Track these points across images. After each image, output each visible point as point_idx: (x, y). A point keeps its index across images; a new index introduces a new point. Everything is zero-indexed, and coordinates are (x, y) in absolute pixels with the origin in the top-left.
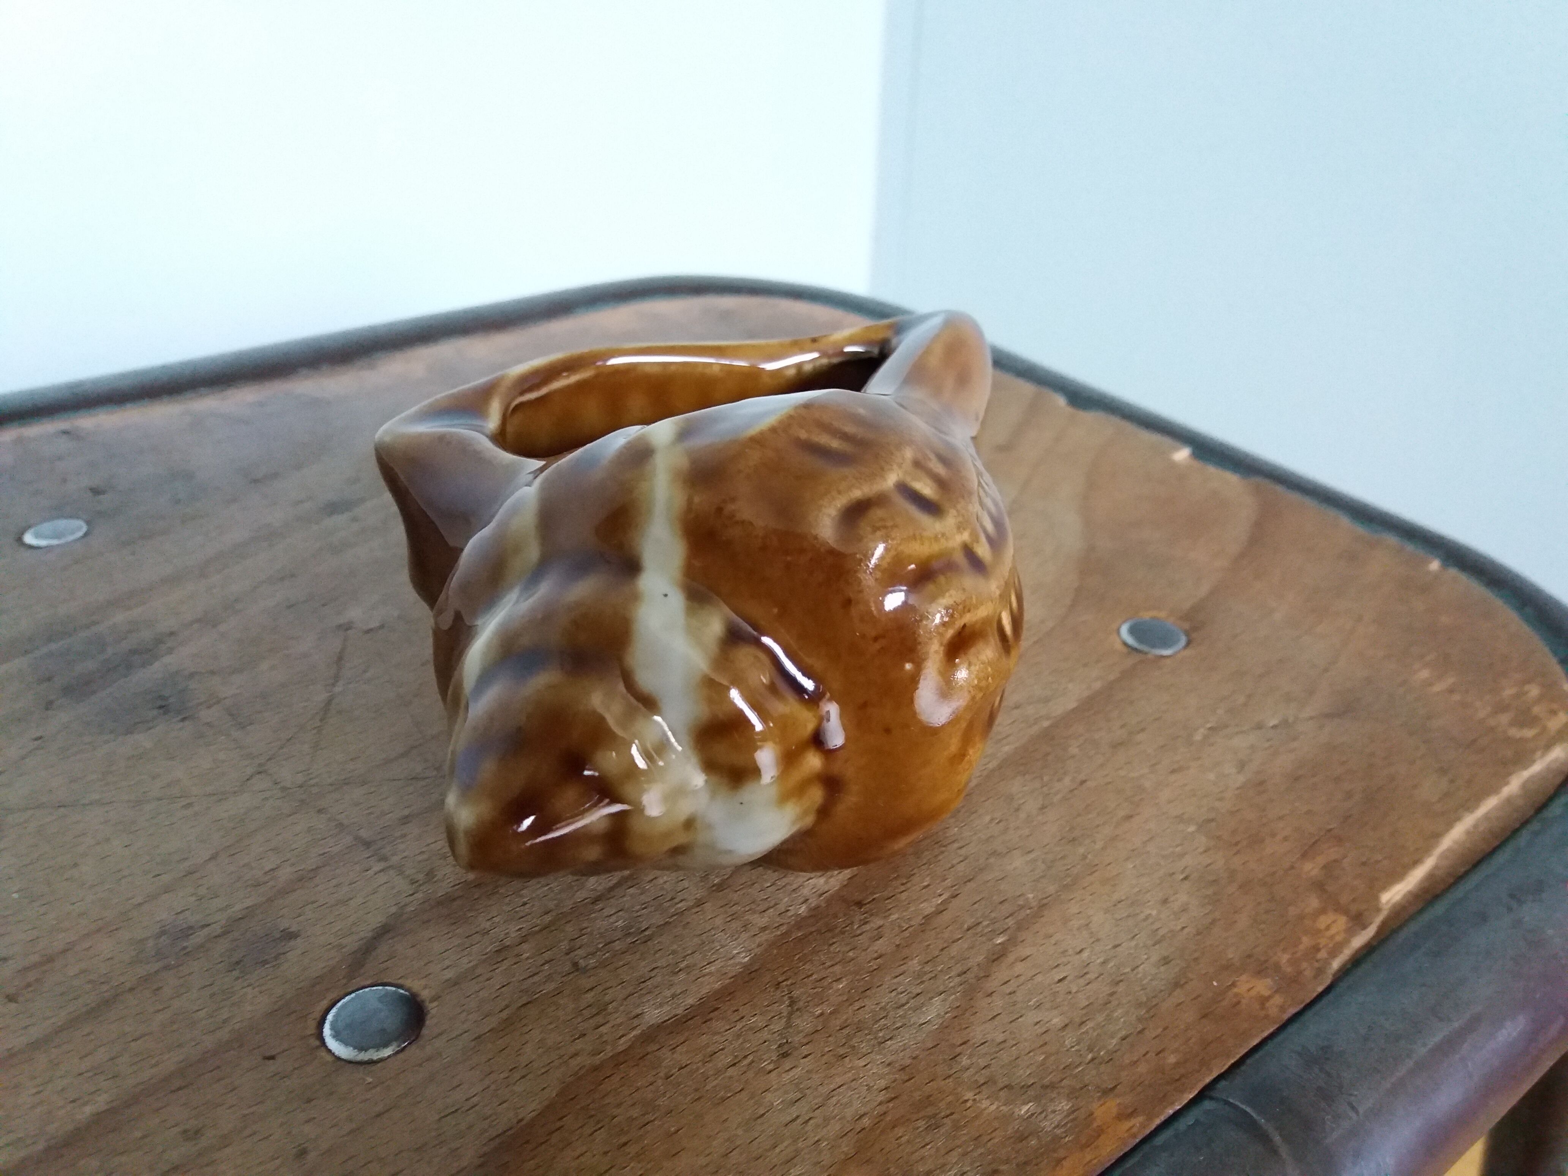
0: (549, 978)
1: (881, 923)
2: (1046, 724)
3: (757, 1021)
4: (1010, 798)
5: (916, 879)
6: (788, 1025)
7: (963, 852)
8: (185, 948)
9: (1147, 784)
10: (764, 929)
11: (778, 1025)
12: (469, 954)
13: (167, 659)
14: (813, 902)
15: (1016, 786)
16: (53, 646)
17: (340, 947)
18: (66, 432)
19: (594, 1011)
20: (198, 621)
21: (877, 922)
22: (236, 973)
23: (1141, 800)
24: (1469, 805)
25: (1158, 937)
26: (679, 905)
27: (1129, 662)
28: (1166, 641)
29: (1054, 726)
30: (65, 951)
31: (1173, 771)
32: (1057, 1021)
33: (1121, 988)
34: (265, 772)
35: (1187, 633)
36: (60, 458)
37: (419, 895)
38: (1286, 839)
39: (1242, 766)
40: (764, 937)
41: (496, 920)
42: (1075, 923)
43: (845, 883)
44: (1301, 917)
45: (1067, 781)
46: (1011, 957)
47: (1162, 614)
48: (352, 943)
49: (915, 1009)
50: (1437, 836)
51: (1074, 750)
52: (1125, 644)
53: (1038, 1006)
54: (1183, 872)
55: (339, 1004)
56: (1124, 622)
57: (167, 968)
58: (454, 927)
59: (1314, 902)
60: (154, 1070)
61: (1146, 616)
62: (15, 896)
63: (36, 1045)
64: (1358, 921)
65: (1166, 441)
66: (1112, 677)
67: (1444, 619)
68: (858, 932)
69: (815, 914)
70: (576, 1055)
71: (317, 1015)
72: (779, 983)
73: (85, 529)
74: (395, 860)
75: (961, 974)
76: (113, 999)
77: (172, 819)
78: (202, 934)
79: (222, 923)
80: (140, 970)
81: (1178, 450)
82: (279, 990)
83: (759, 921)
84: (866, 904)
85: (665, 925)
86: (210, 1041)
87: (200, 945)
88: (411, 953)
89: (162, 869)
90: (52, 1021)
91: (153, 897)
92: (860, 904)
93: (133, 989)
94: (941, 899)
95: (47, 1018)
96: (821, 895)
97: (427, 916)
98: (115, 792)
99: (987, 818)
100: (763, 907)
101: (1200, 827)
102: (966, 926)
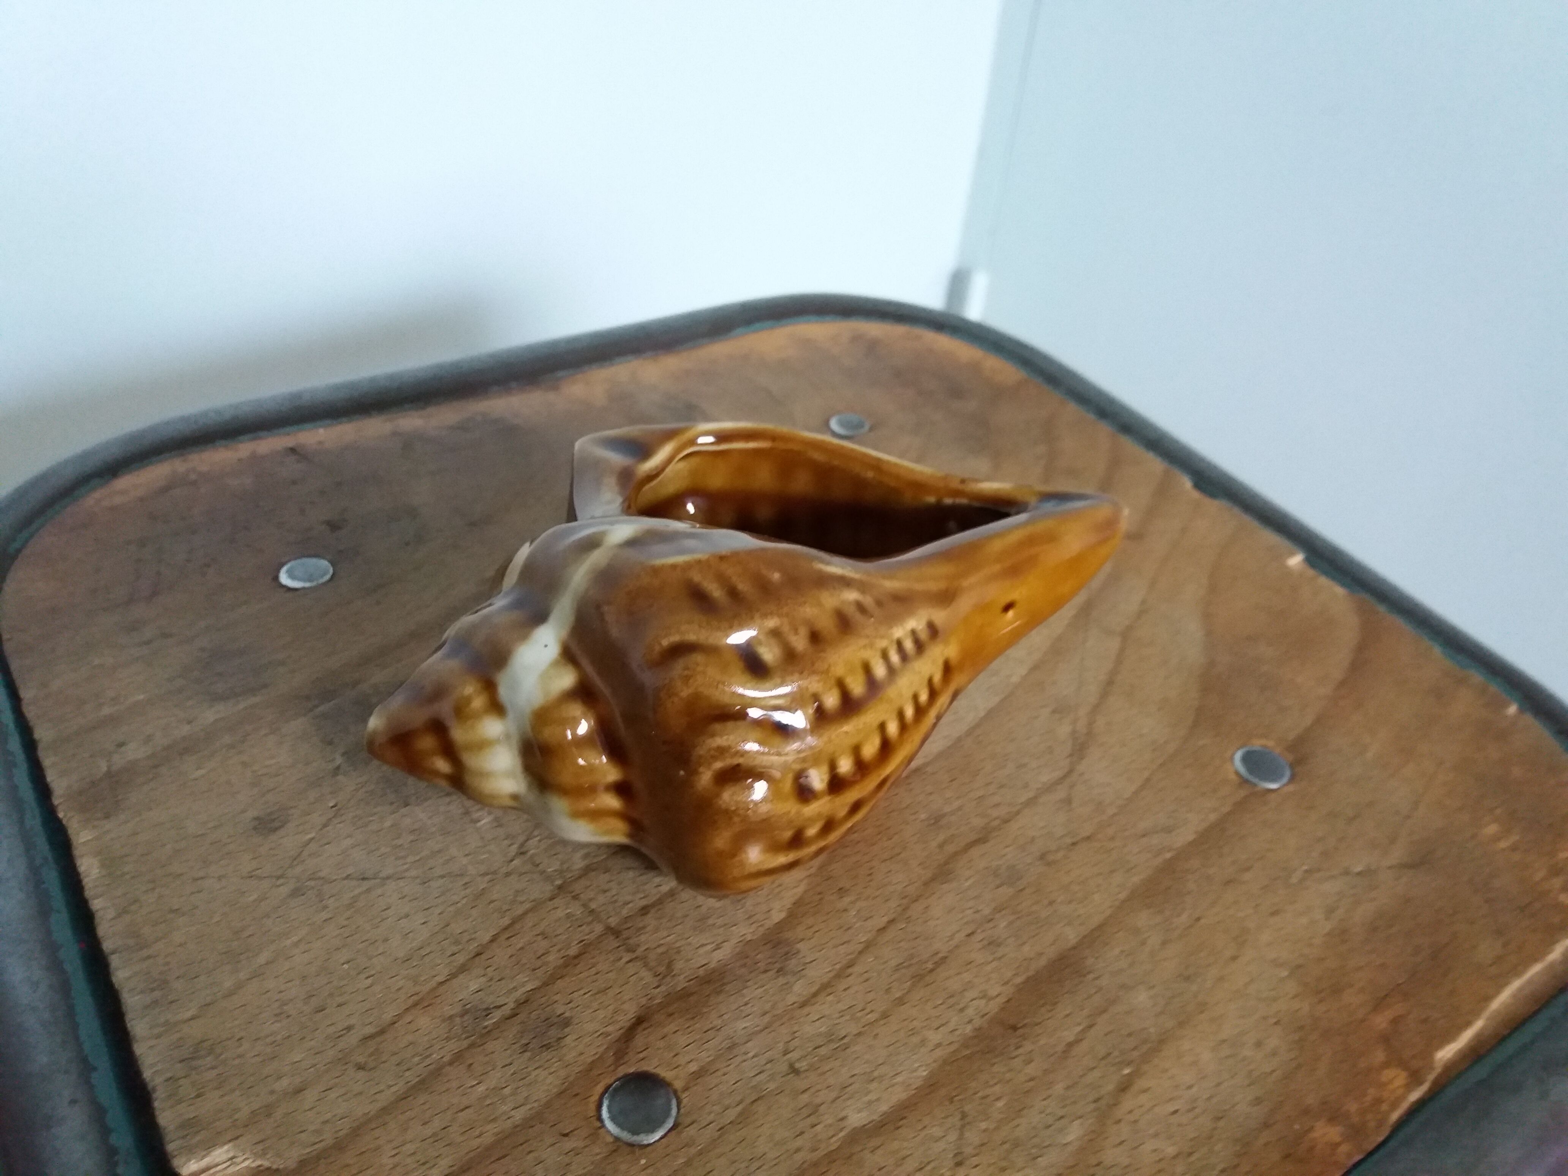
0: (772, 1078)
1: (1032, 1047)
2: (1168, 855)
3: (937, 1131)
4: (1137, 931)
5: (1060, 1007)
6: (961, 1137)
7: (1098, 982)
8: (485, 1027)
9: (1251, 925)
10: (939, 1045)
11: (952, 1137)
12: (708, 1050)
14: (977, 1022)
15: (1142, 919)
16: (327, 706)
17: (608, 1034)
18: (293, 450)
19: (809, 1111)
21: (1028, 1046)
22: (528, 1054)
23: (1245, 941)
24: (1516, 971)
25: (1252, 1078)
26: (869, 1016)
27: (1242, 793)
28: (1273, 773)
29: (1175, 858)
30: (393, 1024)
31: (1272, 914)
32: (1171, 1150)
33: (1221, 1123)
34: (524, 853)
35: (1292, 766)
36: (294, 483)
37: (663, 988)
38: (1361, 990)
39: (1330, 911)
40: (939, 1053)
41: (726, 1017)
42: (1187, 1059)
43: (1002, 1007)
44: (1369, 1070)
45: (1185, 916)
46: (1135, 1088)
47: (1271, 743)
48: (615, 1030)
49: (1061, 1130)
50: (1488, 999)
51: (1191, 885)
52: (1237, 773)
53: (1156, 1135)
54: (1275, 1016)
55: (612, 1089)
56: (1238, 749)
57: (473, 1045)
58: (691, 1022)
59: (1380, 1056)
60: (479, 1140)
61: (1257, 744)
62: (345, 967)
63: (386, 1111)
64: (1415, 1078)
65: (1283, 542)
66: (1225, 809)
67: (1517, 772)
68: (1014, 1054)
69: (979, 1034)
70: (798, 1150)
71: (596, 1097)
72: (952, 1098)
73: (331, 571)
74: (640, 951)
75: (1095, 1101)
76: (437, 1072)
77: (456, 898)
78: (497, 1016)
79: (512, 1005)
80: (454, 1046)
81: (1292, 554)
82: (563, 1073)
83: (934, 1037)
84: (1019, 1028)
85: (859, 1034)
86: (519, 1116)
87: (497, 1025)
88: (662, 1044)
89: (455, 949)
90: (394, 1089)
91: (453, 976)
92: (1014, 1028)
93: (451, 1063)
94: (1080, 1028)
95: (390, 1086)
96: (983, 1016)
97: (671, 1009)
98: (405, 867)
99: (1117, 951)
100: (936, 1025)
101: (1291, 973)
102: (1100, 1056)
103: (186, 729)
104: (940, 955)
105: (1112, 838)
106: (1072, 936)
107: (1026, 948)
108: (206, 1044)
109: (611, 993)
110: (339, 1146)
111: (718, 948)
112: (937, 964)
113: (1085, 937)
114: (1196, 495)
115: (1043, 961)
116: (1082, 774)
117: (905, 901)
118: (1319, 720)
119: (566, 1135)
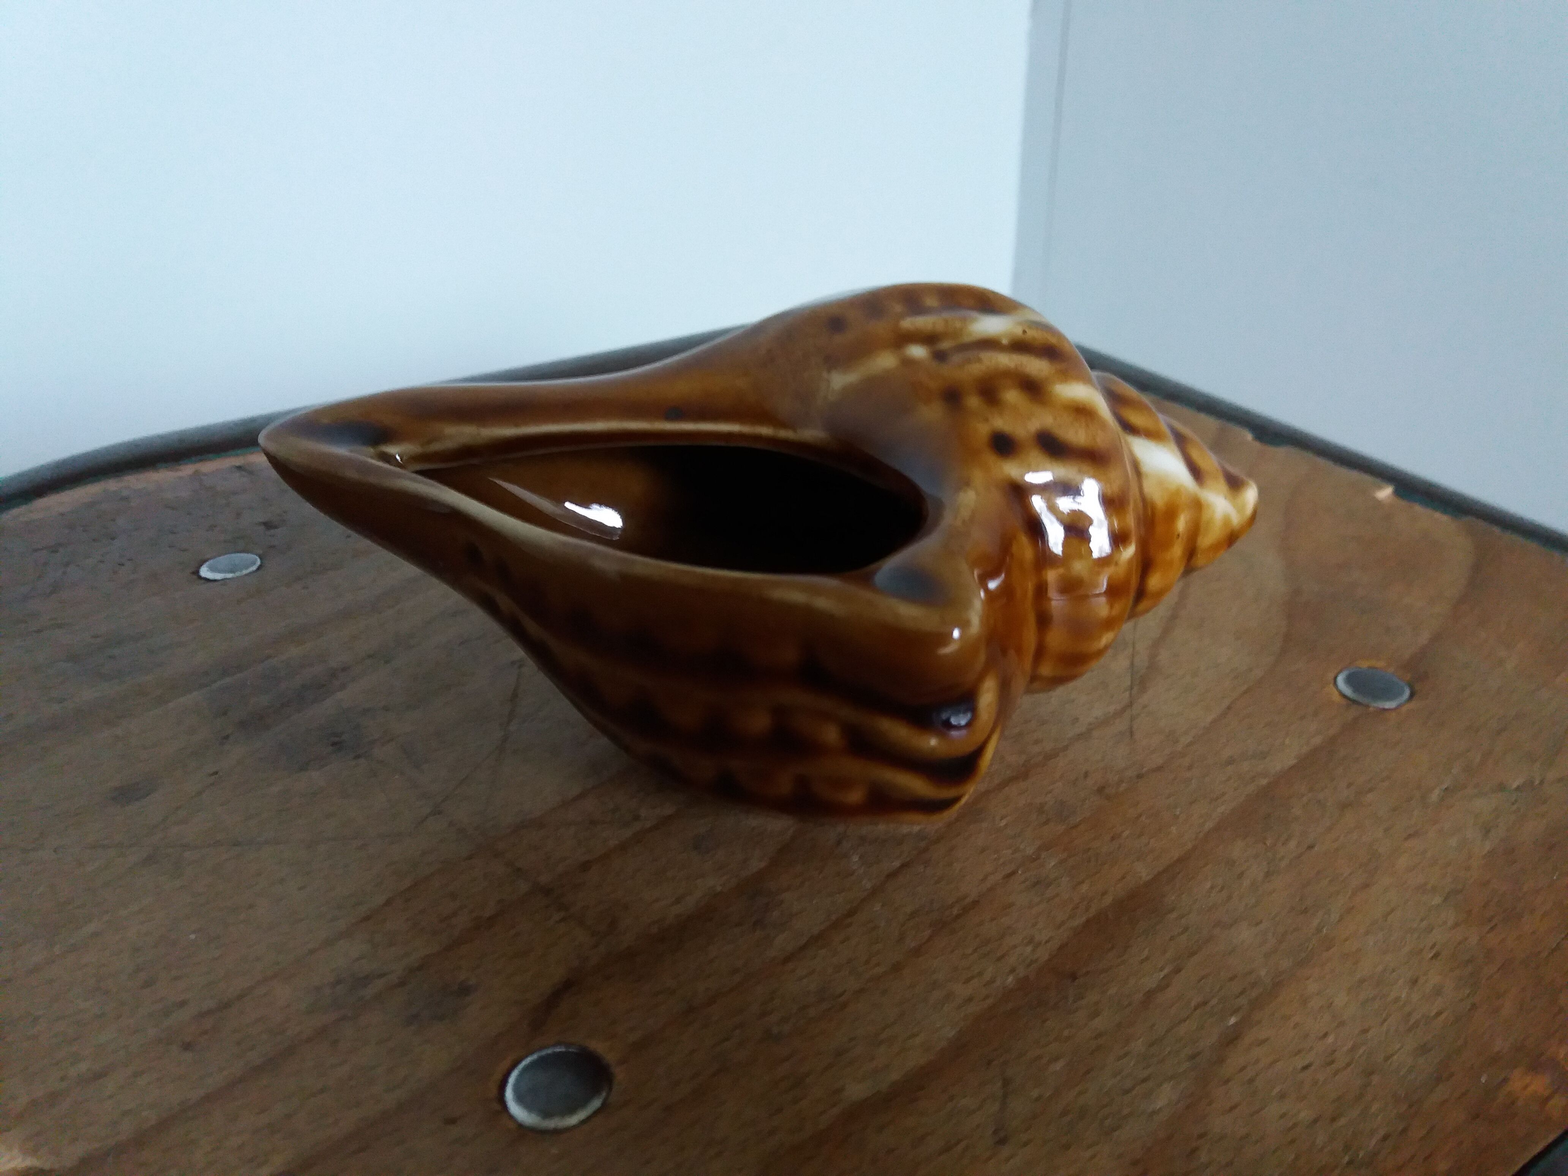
0: (741, 1045)
1: (1097, 998)
2: (1264, 782)
3: (969, 1102)
4: (1231, 864)
5: (1133, 950)
6: (1003, 1108)
7: (1182, 922)
8: (362, 998)
9: (1382, 850)
10: (970, 999)
11: (991, 1109)
12: (656, 1016)
13: (339, 695)
14: (1021, 972)
15: (1238, 850)
16: (228, 680)
17: (523, 1002)
18: (239, 468)
19: (789, 1083)
20: (370, 656)
21: (1093, 996)
22: (414, 1027)
23: (1377, 867)
25: (1411, 1023)
26: (874, 970)
27: (1349, 715)
28: (1388, 692)
29: (1273, 784)
30: (240, 997)
31: (1410, 836)
32: (1305, 1115)
33: (1375, 1079)
34: (440, 813)
35: (1410, 684)
36: (235, 493)
37: (601, 948)
38: (1547, 915)
39: (1486, 831)
40: (970, 1009)
41: (683, 977)
42: (1315, 1004)
43: (1055, 953)
45: (1292, 844)
46: (1247, 1040)
47: (1381, 664)
48: (534, 997)
49: (1145, 1096)
51: (1297, 811)
52: (1344, 696)
53: (1282, 1096)
54: (1432, 948)
55: (521, 1065)
56: (1340, 671)
57: (344, 1018)
58: (636, 985)
60: (332, 1130)
61: (1364, 665)
62: (193, 936)
63: (211, 1099)
65: (1367, 478)
66: (1332, 732)
68: (1074, 1007)
69: (1024, 986)
70: (773, 1132)
71: (498, 1076)
72: (991, 1061)
73: (259, 562)
74: (575, 909)
75: (1192, 1058)
76: (290, 1051)
77: (347, 861)
78: (379, 985)
79: (399, 974)
80: (319, 1022)
81: (1380, 488)
82: (456, 1049)
83: (963, 991)
84: (1080, 977)
85: (861, 991)
86: (392, 1098)
87: (377, 996)
88: (594, 1011)
89: (337, 913)
90: (228, 1072)
91: (330, 942)
92: (1074, 977)
93: (310, 1040)
94: (1162, 974)
95: (223, 1069)
96: (1029, 965)
97: (609, 972)
98: (289, 830)
99: (1206, 886)
100: (965, 977)
101: (1446, 899)
102: (1193, 1004)
103: (55, 709)
104: (969, 900)
105: (1190, 768)
106: (1143, 872)
107: (1084, 888)
109: (533, 955)
111: (678, 901)
112: (966, 910)
113: (1160, 874)
114: (1257, 445)
115: (1108, 900)
116: (1145, 707)
117: (923, 844)
118: (1437, 639)
119: (452, 1121)
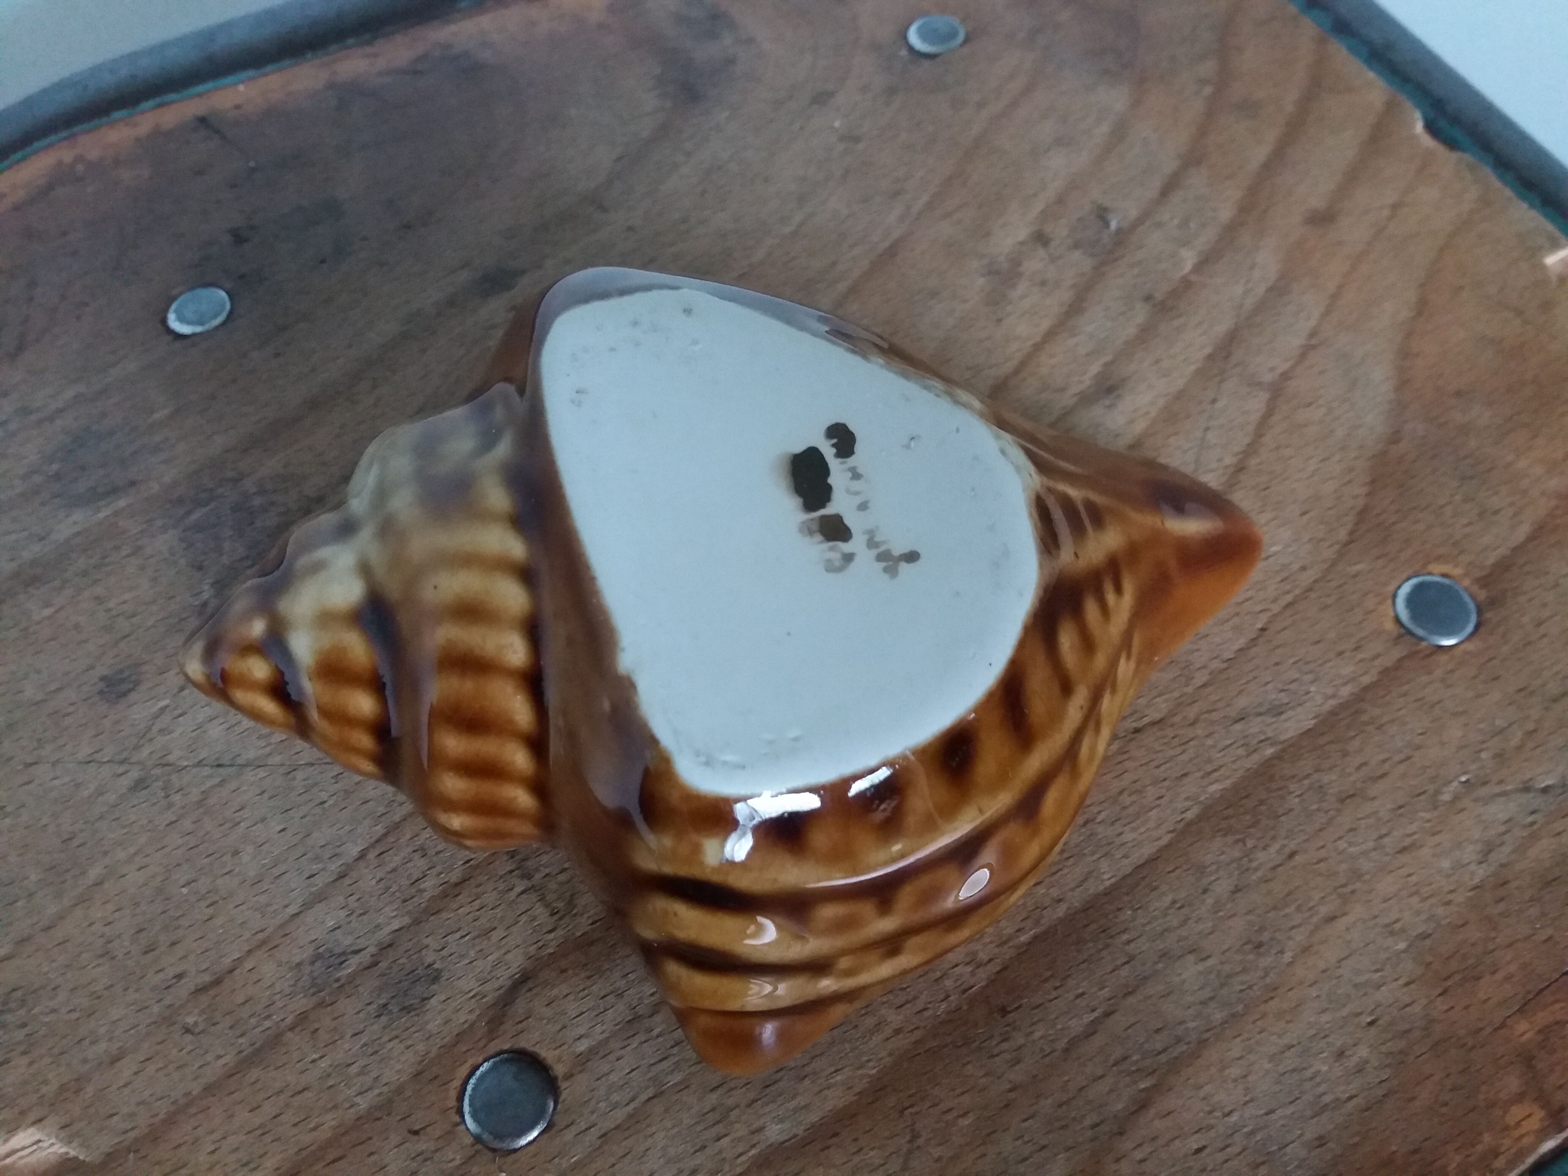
0: (677, 1067)
1: (1021, 1041)
2: (1269, 751)
3: (875, 1156)
4: (1201, 869)
5: (1071, 983)
6: (905, 1167)
7: (1131, 948)
8: (337, 980)
9: (1365, 865)
10: (898, 1031)
11: (894, 1165)
12: (603, 1023)
14: (956, 1000)
15: (1212, 852)
16: (201, 513)
17: (484, 995)
19: (716, 1116)
21: (1018, 1039)
22: (384, 1019)
23: (1353, 892)
25: (1320, 1106)
27: (1397, 653)
28: (1452, 620)
29: (1278, 757)
30: (231, 971)
35: (1480, 612)
36: (199, 172)
37: (560, 932)
38: (1508, 978)
39: (1488, 849)
40: (897, 1042)
41: (631, 977)
42: (1234, 1071)
43: (993, 977)
44: (1491, 1105)
45: (1274, 849)
46: (1154, 1109)
47: (1457, 572)
48: (492, 990)
51: (1293, 801)
52: (1397, 620)
54: (1371, 1012)
55: (478, 1073)
56: (1407, 580)
57: (321, 1004)
58: (589, 983)
59: (1513, 1083)
60: (312, 1135)
61: (1437, 573)
62: (185, 890)
63: (209, 1090)
66: (1366, 680)
68: (996, 1051)
69: (954, 1017)
71: (457, 1083)
72: (904, 1110)
73: (228, 306)
74: (538, 876)
75: (1094, 1126)
76: (275, 1040)
77: (324, 796)
78: (354, 963)
79: (372, 950)
80: (301, 1003)
82: (421, 1047)
83: (895, 1019)
84: (1010, 1012)
86: (363, 1103)
87: (352, 977)
88: (548, 1012)
89: (315, 867)
90: (223, 1061)
91: (307, 906)
92: (1004, 1011)
93: (291, 1029)
94: (1092, 1017)
95: (219, 1057)
96: (965, 991)
97: (563, 964)
98: (268, 750)
99: (1168, 899)
100: (899, 1001)
101: (1409, 946)
102: (1111, 1061)
103: (35, 550)
105: (1193, 723)
106: (1108, 874)
108: (19, 994)
109: (495, 936)
110: (154, 1136)
113: (1124, 877)
114: (1428, 141)
115: (1061, 911)
118: (1539, 531)
119: (416, 1133)
